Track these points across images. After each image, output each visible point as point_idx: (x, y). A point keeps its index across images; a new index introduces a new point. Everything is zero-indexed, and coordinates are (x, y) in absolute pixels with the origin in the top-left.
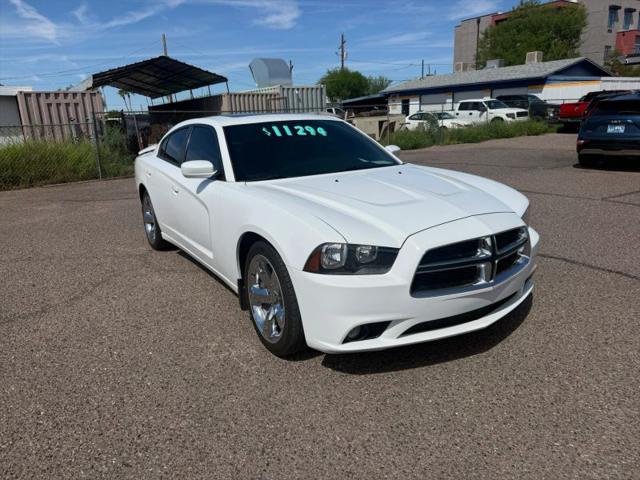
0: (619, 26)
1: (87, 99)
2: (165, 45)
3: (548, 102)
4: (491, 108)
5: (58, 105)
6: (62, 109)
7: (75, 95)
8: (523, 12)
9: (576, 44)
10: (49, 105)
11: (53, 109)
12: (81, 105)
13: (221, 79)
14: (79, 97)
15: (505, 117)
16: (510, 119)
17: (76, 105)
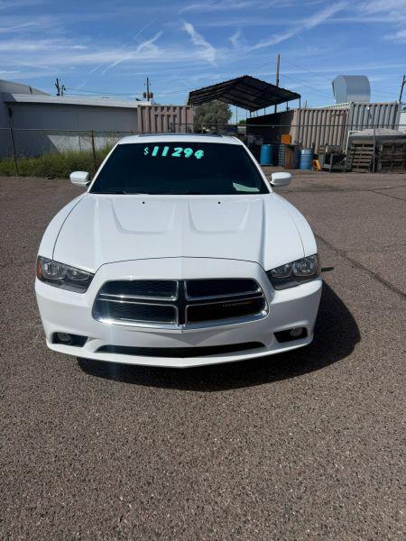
1: (183, 111)
2: (278, 65)
5: (163, 116)
6: (165, 118)
7: (175, 108)
10: (156, 116)
11: (159, 118)
12: (178, 116)
13: (296, 96)
14: (177, 111)
17: (175, 116)
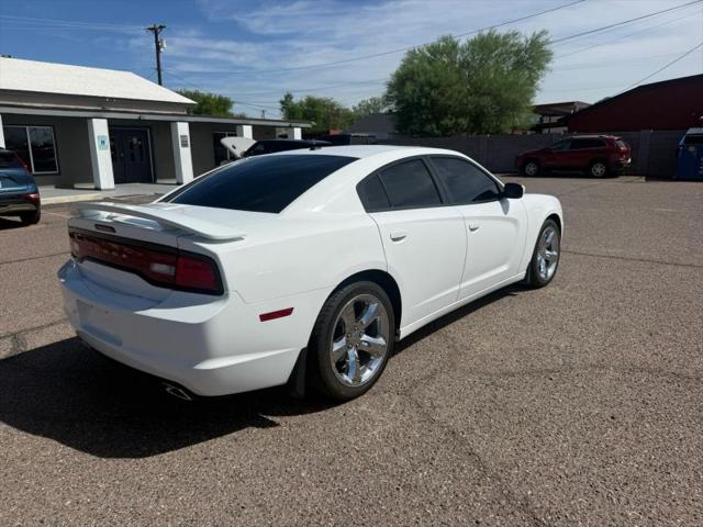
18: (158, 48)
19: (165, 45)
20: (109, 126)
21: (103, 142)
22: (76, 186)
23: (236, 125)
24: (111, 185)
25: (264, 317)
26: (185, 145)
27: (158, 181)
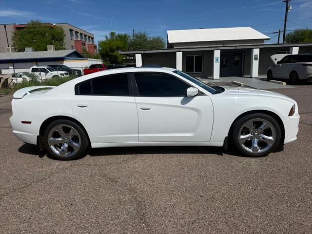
0: (74, 38)
3: (73, 69)
4: (51, 71)
8: (34, 26)
9: (63, 44)
15: (60, 75)
16: (62, 76)
18: (287, 10)
19: (291, 8)
20: (221, 53)
21: (217, 60)
22: (209, 78)
23: (290, 47)
24: (218, 77)
25: (23, 122)
26: (256, 59)
27: (245, 76)
